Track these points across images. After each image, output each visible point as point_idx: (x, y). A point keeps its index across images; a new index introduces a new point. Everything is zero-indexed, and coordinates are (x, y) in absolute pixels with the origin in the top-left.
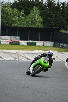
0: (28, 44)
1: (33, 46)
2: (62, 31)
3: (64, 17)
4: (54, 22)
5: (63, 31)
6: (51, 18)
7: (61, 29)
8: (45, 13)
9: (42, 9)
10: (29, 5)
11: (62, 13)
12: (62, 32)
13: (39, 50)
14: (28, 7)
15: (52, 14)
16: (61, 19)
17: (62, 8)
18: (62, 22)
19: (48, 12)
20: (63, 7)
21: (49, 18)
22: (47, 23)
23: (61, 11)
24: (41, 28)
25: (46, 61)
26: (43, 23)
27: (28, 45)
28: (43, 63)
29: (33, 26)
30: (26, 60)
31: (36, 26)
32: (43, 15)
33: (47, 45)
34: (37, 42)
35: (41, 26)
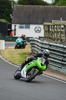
28: (40, 66)
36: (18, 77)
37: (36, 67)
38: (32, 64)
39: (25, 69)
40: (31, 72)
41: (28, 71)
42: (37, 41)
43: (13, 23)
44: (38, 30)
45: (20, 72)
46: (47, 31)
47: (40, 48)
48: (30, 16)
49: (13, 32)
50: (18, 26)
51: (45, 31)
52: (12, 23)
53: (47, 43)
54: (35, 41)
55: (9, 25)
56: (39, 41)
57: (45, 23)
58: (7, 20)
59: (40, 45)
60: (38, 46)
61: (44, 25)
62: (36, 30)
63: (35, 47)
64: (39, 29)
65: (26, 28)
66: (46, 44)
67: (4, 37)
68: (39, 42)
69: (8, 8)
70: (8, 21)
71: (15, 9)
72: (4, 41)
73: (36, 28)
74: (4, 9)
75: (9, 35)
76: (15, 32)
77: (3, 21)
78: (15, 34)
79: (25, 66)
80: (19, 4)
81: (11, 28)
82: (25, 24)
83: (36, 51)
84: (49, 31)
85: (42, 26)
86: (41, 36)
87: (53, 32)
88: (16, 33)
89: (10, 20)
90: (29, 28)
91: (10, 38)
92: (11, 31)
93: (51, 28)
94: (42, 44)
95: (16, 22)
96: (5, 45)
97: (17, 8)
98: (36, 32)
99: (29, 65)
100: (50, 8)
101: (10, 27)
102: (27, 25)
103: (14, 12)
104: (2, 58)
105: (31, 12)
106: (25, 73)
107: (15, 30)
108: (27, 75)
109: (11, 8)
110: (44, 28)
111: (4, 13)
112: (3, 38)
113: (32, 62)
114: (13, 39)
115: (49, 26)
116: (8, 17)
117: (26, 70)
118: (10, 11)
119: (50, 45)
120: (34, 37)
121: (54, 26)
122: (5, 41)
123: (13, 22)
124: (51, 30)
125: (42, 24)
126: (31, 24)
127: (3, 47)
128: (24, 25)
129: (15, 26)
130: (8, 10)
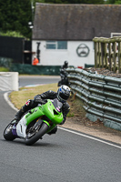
25: (58, 109)
28: (52, 115)
36: (11, 137)
37: (45, 117)
38: (38, 111)
39: (24, 120)
40: (36, 126)
41: (30, 125)
42: (82, 74)
43: (36, 40)
44: (83, 53)
45: (14, 127)
46: (101, 54)
47: (87, 87)
48: (66, 24)
50: (43, 44)
51: (97, 54)
52: (31, 39)
53: (100, 76)
54: (77, 72)
55: (26, 42)
56: (85, 72)
57: (97, 38)
58: (22, 33)
59: (87, 82)
60: (83, 82)
61: (95, 43)
62: (80, 51)
63: (77, 85)
64: (86, 50)
65: (59, 48)
66: (98, 79)
67: (18, 66)
68: (84, 75)
69: (25, 10)
70: (24, 34)
71: (38, 12)
72: (17, 73)
73: (79, 48)
74: (17, 11)
75: (27, 62)
76: (38, 57)
77: (15, 34)
79: (25, 116)
81: (30, 48)
82: (58, 40)
83: (78, 92)
84: (104, 54)
85: (90, 45)
86: (88, 63)
87: (111, 56)
88: (41, 58)
89: (28, 33)
90: (66, 48)
91: (29, 68)
92: (30, 54)
93: (109, 47)
94: (92, 78)
95: (40, 37)
96: (20, 81)
97: (43, 10)
98: (79, 55)
99: (31, 113)
100: (106, 8)
101: (29, 46)
102: (61, 43)
103: (36, 18)
104: (13, 106)
105: (69, 16)
106: (24, 128)
107: (39, 52)
108: (27, 133)
109: (31, 9)
110: (95, 48)
111: (16, 19)
112: (15, 69)
113: (36, 109)
114: (35, 70)
115: (103, 44)
116: (25, 27)
117: (26, 122)
118: (27, 16)
119: (107, 81)
120: (76, 66)
121: (114, 43)
122: (20, 74)
123: (33, 37)
124: (108, 51)
125: (91, 40)
126: (70, 40)
127: (16, 87)
128: (56, 43)
129: (39, 44)
130: (24, 14)
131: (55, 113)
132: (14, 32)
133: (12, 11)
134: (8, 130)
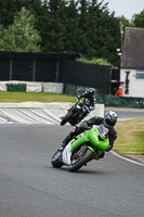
0: (10, 88)
1: (20, 93)
2: (80, 59)
3: (85, 29)
4: (64, 41)
5: (82, 60)
6: (57, 31)
7: (79, 57)
8: (45, 21)
9: (39, 14)
10: (10, 5)
11: (81, 21)
12: (80, 63)
13: (32, 100)
14: (9, 9)
15: (60, 24)
16: (78, 35)
17: (79, 12)
18: (81, 40)
19: (52, 19)
20: (83, 9)
21: (53, 33)
22: (49, 44)
23: (79, 18)
24: (36, 54)
25: (103, 135)
26: (41, 44)
27: (9, 90)
29: (20, 50)
30: (4, 121)
31: (27, 50)
32: (41, 26)
33: (49, 91)
34: (28, 83)
35: (37, 49)
36: (58, 164)
38: (82, 137)
43: (124, 68)
49: (122, 87)
50: (133, 73)
52: (120, 68)
55: (114, 70)
58: (109, 61)
67: (103, 97)
69: (113, 36)
70: (112, 62)
71: (127, 37)
72: (103, 105)
74: (104, 36)
75: (113, 93)
76: (127, 87)
77: (101, 62)
78: (127, 92)
80: (137, 26)
81: (118, 78)
88: (129, 89)
89: (116, 60)
91: (116, 100)
92: (119, 84)
95: (129, 65)
97: (133, 35)
99: (76, 139)
101: (116, 75)
103: (125, 44)
106: (69, 155)
107: (127, 81)
109: (120, 35)
111: (103, 45)
112: (101, 100)
114: (122, 102)
116: (112, 54)
118: (115, 42)
122: (106, 106)
123: (122, 65)
129: (128, 73)
130: (112, 39)
131: (100, 139)
132: (101, 60)
133: (98, 36)
134: (56, 157)
